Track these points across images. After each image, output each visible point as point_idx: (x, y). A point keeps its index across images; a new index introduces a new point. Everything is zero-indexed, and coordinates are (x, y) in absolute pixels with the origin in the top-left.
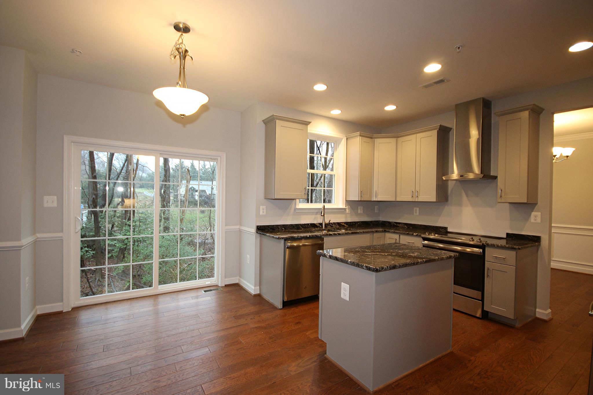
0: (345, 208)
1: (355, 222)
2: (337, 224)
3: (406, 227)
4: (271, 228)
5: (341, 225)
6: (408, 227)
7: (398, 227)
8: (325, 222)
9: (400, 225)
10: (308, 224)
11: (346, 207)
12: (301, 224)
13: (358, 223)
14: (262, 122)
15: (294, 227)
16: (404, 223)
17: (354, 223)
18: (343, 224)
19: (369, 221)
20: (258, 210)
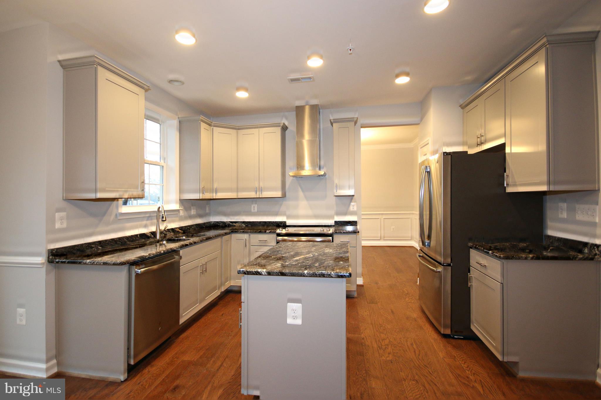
0: (179, 210)
1: (190, 225)
2: (171, 231)
3: (244, 226)
4: (78, 250)
5: (175, 231)
6: (246, 225)
7: (235, 226)
8: (160, 230)
9: (237, 224)
10: (137, 235)
11: (179, 208)
12: (126, 237)
13: (192, 227)
14: (58, 63)
15: (116, 243)
16: (241, 222)
17: (188, 227)
18: (178, 230)
19: (203, 223)
20: (51, 220)
